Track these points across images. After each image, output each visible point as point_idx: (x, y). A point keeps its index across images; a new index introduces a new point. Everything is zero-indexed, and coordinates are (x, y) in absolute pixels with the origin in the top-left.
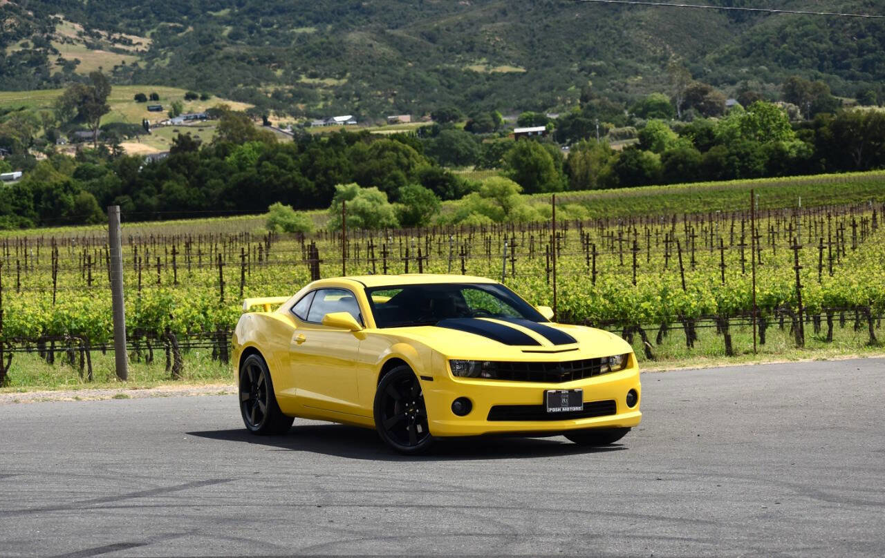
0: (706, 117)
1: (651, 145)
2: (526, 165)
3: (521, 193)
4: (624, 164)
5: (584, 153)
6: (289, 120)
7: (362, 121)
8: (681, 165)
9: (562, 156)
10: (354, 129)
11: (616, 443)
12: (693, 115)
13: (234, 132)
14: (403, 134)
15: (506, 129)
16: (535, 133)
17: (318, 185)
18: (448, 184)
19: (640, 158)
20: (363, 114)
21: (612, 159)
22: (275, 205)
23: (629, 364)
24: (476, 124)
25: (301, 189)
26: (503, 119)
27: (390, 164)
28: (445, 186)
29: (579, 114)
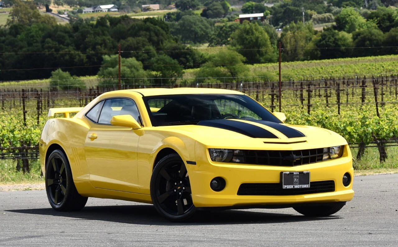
0: (387, 6)
1: (345, 27)
2: (249, 42)
3: (245, 63)
4: (324, 42)
5: (294, 33)
6: (66, 8)
7: (122, 9)
8: (368, 42)
9: (276, 36)
10: (116, 15)
11: (332, 215)
12: (377, 5)
13: (23, 16)
14: (153, 18)
15: (232, 15)
16: (255, 18)
17: (89, 57)
18: (188, 56)
19: (337, 37)
20: (123, 4)
21: (314, 37)
22: (57, 71)
23: (344, 153)
24: (210, 11)
25: (75, 60)
26: (231, 7)
27: (144, 41)
28: (186, 58)
29: (290, 4)
